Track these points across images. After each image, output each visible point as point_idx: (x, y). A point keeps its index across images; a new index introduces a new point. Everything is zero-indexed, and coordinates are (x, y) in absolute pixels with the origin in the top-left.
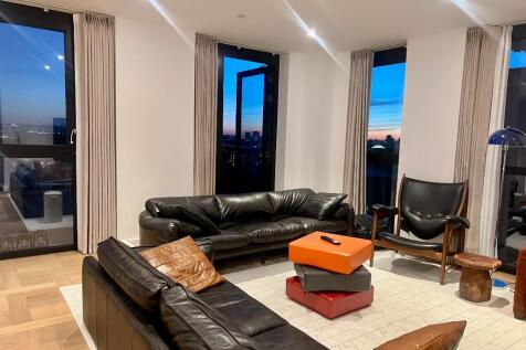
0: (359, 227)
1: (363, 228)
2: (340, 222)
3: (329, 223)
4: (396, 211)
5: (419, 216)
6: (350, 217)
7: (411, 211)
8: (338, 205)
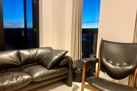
0: (76, 69)
1: (79, 70)
2: (62, 69)
3: (55, 70)
4: (97, 61)
5: (112, 64)
6: (70, 64)
7: (106, 60)
8: (63, 57)
